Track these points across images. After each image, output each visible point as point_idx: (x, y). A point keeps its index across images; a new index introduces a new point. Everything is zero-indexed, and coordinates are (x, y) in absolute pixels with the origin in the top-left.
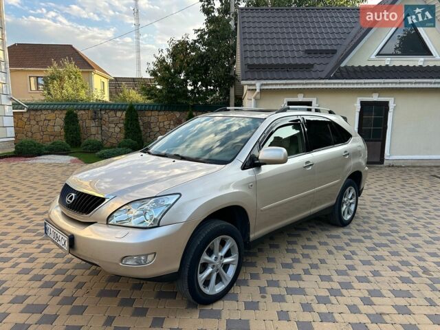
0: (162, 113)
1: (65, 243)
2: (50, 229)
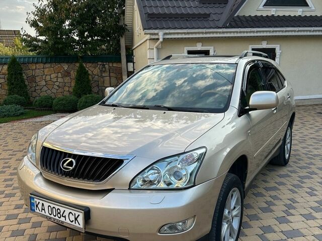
0: (48, 65)
1: (76, 219)
2: (43, 204)
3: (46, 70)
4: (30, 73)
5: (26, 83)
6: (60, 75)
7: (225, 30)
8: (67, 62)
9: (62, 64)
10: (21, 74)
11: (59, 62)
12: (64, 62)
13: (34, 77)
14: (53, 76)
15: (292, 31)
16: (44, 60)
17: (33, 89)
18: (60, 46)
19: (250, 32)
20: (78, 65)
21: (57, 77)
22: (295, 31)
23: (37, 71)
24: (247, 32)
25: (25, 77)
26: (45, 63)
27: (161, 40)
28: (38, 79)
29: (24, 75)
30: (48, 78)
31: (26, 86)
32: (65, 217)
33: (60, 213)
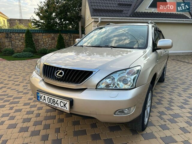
0: (44, 34)
1: (65, 105)
2: (44, 97)
3: (43, 37)
4: (36, 38)
5: (34, 42)
6: (50, 39)
7: (130, 18)
8: (54, 33)
9: (51, 34)
10: (32, 38)
11: (50, 33)
12: (52, 33)
13: (38, 40)
14: (47, 39)
15: (162, 20)
16: (43, 32)
17: (37, 45)
18: (50, 25)
19: (142, 20)
20: (58, 34)
21: (49, 40)
22: (163, 20)
23: (39, 37)
24: (140, 20)
25: (34, 40)
26: (43, 33)
27: (100, 22)
28: (40, 41)
29: (33, 38)
30: (44, 40)
31: (34, 44)
32: (58, 104)
33: (54, 102)
